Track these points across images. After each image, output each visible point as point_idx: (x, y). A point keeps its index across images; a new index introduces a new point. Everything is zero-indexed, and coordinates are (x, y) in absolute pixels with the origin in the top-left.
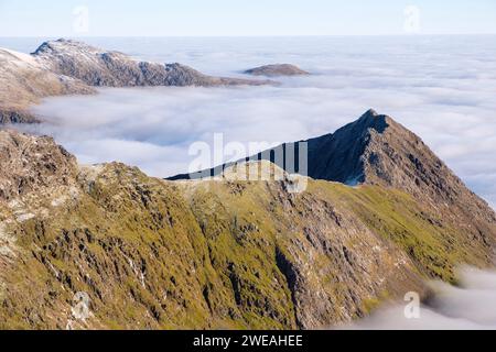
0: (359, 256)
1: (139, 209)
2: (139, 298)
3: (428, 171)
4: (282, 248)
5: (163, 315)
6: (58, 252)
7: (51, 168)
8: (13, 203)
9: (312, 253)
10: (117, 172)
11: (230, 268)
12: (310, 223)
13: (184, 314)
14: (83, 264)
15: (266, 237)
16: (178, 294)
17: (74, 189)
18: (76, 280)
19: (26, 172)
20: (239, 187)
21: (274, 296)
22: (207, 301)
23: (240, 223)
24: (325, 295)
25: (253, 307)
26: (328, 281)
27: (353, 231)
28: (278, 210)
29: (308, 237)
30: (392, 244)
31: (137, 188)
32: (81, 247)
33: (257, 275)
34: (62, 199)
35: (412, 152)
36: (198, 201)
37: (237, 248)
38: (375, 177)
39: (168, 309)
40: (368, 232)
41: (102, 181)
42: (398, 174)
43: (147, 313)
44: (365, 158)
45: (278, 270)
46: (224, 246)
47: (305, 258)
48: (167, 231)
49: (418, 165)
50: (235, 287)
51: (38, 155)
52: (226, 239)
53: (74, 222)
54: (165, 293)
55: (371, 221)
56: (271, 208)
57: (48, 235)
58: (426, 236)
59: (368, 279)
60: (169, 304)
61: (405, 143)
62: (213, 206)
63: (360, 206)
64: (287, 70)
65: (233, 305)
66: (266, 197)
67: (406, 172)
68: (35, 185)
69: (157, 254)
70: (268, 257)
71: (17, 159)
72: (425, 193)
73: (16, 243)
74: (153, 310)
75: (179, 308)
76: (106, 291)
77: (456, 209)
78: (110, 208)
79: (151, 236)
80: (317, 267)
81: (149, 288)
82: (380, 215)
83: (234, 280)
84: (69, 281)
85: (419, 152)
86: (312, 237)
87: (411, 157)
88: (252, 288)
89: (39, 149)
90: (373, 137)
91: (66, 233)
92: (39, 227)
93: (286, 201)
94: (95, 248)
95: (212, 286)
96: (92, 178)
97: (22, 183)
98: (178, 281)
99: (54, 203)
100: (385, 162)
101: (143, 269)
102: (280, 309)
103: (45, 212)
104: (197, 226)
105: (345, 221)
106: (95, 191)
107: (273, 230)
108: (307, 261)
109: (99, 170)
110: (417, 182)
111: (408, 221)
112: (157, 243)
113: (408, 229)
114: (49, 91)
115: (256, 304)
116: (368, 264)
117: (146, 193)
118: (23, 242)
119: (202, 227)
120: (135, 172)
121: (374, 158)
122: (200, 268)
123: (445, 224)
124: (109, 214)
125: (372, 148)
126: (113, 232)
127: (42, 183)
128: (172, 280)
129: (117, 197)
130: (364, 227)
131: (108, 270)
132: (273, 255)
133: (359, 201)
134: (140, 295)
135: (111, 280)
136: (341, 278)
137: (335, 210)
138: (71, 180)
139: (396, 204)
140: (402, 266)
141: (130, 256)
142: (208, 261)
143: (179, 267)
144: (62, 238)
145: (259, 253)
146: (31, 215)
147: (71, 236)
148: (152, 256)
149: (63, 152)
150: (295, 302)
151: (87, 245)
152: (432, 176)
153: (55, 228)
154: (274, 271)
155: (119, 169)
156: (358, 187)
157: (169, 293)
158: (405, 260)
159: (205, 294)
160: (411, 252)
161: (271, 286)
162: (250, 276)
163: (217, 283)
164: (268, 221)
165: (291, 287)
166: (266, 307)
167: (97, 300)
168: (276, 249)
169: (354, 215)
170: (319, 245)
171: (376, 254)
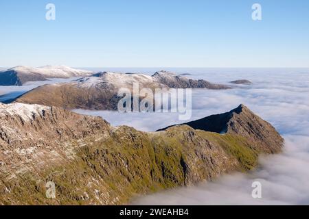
0: (217, 160)
1: (130, 143)
2: (123, 174)
5: (133, 180)
6: (93, 157)
7: (98, 128)
8: (79, 140)
9: (196, 159)
11: (162, 164)
12: (198, 148)
13: (141, 180)
14: (102, 162)
15: (178, 154)
16: (140, 173)
17: (106, 135)
18: (98, 168)
19: (87, 129)
20: (172, 135)
21: (177, 175)
22: (151, 175)
23: (169, 148)
24: (198, 175)
26: (201, 169)
27: (216, 151)
28: (186, 143)
29: (196, 153)
30: (231, 156)
31: (131, 135)
32: (103, 156)
33: (172, 167)
34: (100, 139)
35: (250, 122)
36: (155, 139)
37: (166, 157)
38: (232, 130)
39: (135, 178)
40: (223, 151)
41: (117, 132)
42: (241, 130)
43: (126, 179)
44: (229, 123)
46: (161, 156)
47: (193, 161)
48: (140, 149)
49: (251, 126)
50: (163, 171)
51: (94, 123)
52: (163, 153)
53: (103, 147)
55: (225, 148)
56: (183, 142)
57: (90, 152)
58: (247, 153)
59: (218, 170)
60: (136, 176)
62: (160, 141)
63: (222, 141)
65: (161, 177)
66: (182, 138)
67: (245, 129)
68: (90, 134)
69: (134, 158)
70: (177, 161)
71: (85, 125)
72: (252, 137)
73: (76, 155)
74: (128, 178)
75: (139, 178)
76: (110, 171)
77: (263, 143)
78: (119, 142)
79: (133, 152)
80: (197, 164)
81: (129, 170)
82: (230, 145)
83: (163, 168)
84: (95, 168)
85: (253, 122)
86: (198, 153)
87: (248, 123)
88: (169, 171)
89: (94, 121)
90: (234, 116)
91: (98, 151)
92: (86, 149)
93: (190, 140)
94: (109, 156)
95: (154, 170)
96: (114, 131)
97: (85, 133)
98: (141, 168)
99: (96, 140)
100: (236, 125)
101: (128, 164)
102: (179, 179)
103: (91, 143)
104: (152, 149)
105: (214, 147)
106: (114, 136)
107: (182, 151)
108: (193, 163)
109: (117, 128)
110: (249, 133)
111: (241, 147)
112: (135, 154)
113: (241, 151)
115: (170, 177)
116: (220, 163)
117: (134, 136)
118: (79, 154)
119: (154, 149)
120: (132, 129)
121: (232, 124)
122: (151, 164)
123: (257, 149)
124: (118, 144)
125: (232, 120)
126: (118, 150)
127: (93, 133)
128: (138, 167)
129: (122, 138)
130: (221, 149)
131: (112, 164)
132: (180, 160)
135: (113, 168)
136: (206, 168)
137: (210, 143)
138: (106, 132)
139: (238, 141)
140: (235, 165)
141: (123, 159)
142: (154, 161)
143: (142, 163)
144: (96, 152)
145: (174, 159)
146: (85, 145)
147: (100, 152)
148: (132, 159)
149: (105, 121)
150: (185, 177)
151: (106, 155)
152: (256, 130)
153: (96, 148)
154: (179, 165)
155: (125, 128)
156: (223, 134)
157: (136, 172)
158: (236, 162)
159: (151, 173)
160: (239, 159)
161: (176, 171)
162: (169, 167)
163: (156, 169)
164: (180, 147)
165: (184, 172)
166: (173, 179)
167: (105, 175)
168: (181, 158)
169: (218, 145)
170: (200, 156)
171: (224, 160)
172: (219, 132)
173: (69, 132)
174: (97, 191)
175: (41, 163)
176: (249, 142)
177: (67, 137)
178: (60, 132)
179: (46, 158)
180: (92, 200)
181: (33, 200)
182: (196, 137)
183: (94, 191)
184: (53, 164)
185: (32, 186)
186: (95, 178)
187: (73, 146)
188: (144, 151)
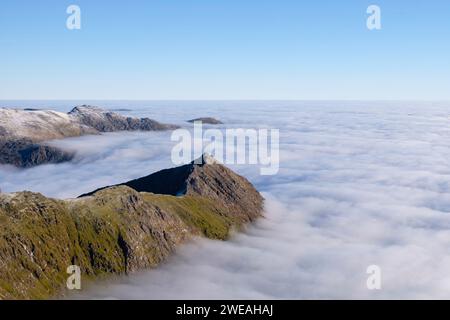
0: (172, 236)
1: (36, 217)
2: (26, 267)
3: (225, 186)
4: (123, 235)
5: (43, 275)
9: (142, 235)
10: (26, 197)
11: (90, 246)
12: (144, 220)
15: (114, 229)
16: (54, 262)
20: (103, 202)
21: (114, 261)
23: (99, 221)
24: (146, 258)
25: (101, 267)
26: (149, 250)
27: (172, 222)
28: (125, 214)
29: (141, 227)
30: (194, 228)
31: (37, 205)
33: (105, 250)
36: (77, 209)
37: (95, 235)
38: (193, 191)
39: (46, 271)
40: (181, 222)
41: (14, 202)
42: (206, 189)
43: (31, 275)
44: (188, 181)
45: (118, 246)
46: (88, 235)
47: (137, 238)
48: (53, 228)
49: (220, 184)
50: (91, 257)
52: (91, 230)
54: (46, 263)
55: (184, 216)
56: (121, 212)
58: (216, 221)
60: (47, 269)
62: (84, 212)
63: (180, 208)
65: (89, 266)
66: (119, 206)
67: (211, 188)
69: (44, 242)
70: (114, 240)
72: (221, 199)
74: (35, 272)
75: (53, 270)
77: (238, 206)
78: (17, 217)
80: (144, 243)
81: (35, 260)
82: (191, 212)
83: (91, 252)
85: (222, 177)
86: (144, 227)
87: (216, 179)
88: (101, 257)
93: (131, 208)
95: (77, 257)
96: (8, 201)
98: (55, 255)
100: (199, 183)
101: (33, 250)
102: (117, 268)
104: (73, 224)
105: (167, 217)
106: (9, 208)
107: (119, 224)
108: (137, 242)
109: (13, 196)
110: (217, 193)
111: (207, 215)
112: (45, 235)
113: (206, 219)
115: (103, 266)
116: (177, 239)
117: (43, 207)
119: (76, 224)
120: (38, 196)
121: (193, 181)
122: (72, 248)
123: (230, 215)
124: (15, 220)
125: (192, 176)
126: (16, 230)
128: (51, 255)
129: (22, 211)
131: (7, 252)
132: (116, 237)
133: (180, 205)
134: (27, 265)
135: (9, 258)
136: (158, 248)
137: (162, 211)
139: (202, 206)
141: (25, 243)
142: (77, 242)
143: (58, 248)
145: (108, 237)
148: (40, 242)
150: (126, 264)
152: (227, 189)
154: (116, 247)
155: (27, 195)
156: (181, 197)
157: (48, 263)
159: (73, 261)
160: (205, 232)
161: (113, 256)
162: (100, 251)
163: (81, 255)
164: (118, 219)
165: (125, 255)
166: (108, 267)
168: (119, 235)
169: (174, 212)
170: (148, 231)
171: (183, 234)
172: (174, 194)
176: (218, 206)
182: (140, 203)
188: (59, 229)
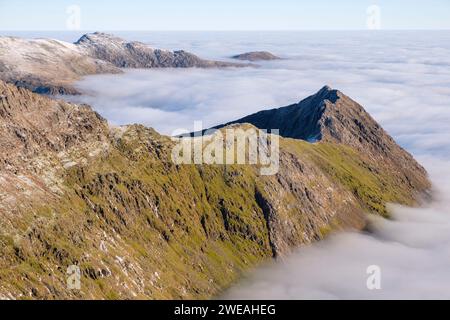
0: (317, 195)
1: (153, 160)
2: (153, 225)
3: (369, 132)
4: (260, 189)
5: (172, 237)
6: (94, 190)
7: (89, 128)
8: (61, 154)
9: (282, 192)
10: (138, 131)
11: (221, 203)
12: (280, 171)
13: (187, 237)
14: (112, 200)
15: (248, 181)
16: (183, 222)
17: (106, 144)
18: (108, 212)
19: (71, 131)
21: (254, 224)
22: (204, 228)
23: (229, 170)
24: (291, 224)
25: (238, 232)
26: (294, 213)
27: (312, 176)
29: (279, 181)
30: (341, 186)
31: (153, 144)
32: (111, 187)
33: (241, 208)
34: (97, 151)
35: (357, 118)
37: (227, 188)
38: (330, 136)
39: (175, 233)
40: (324, 177)
41: (126, 138)
42: (346, 134)
43: (160, 236)
44: (321, 122)
45: (256, 205)
46: (217, 187)
47: (277, 195)
48: (174, 176)
49: (361, 127)
50: (225, 217)
51: (80, 118)
52: (220, 181)
53: (106, 169)
54: (172, 222)
55: (326, 169)
57: (87, 178)
58: (367, 180)
59: (323, 213)
60: (176, 229)
61: (352, 111)
63: (318, 158)
64: (264, 56)
65: (223, 230)
67: (352, 132)
68: (77, 141)
69: (167, 193)
70: (249, 195)
71: (63, 122)
72: (367, 148)
73: (64, 184)
74: (164, 234)
75: (183, 232)
76: (129, 220)
77: (389, 160)
78: (133, 158)
79: (163, 179)
80: (285, 203)
81: (161, 217)
82: (334, 165)
83: (224, 212)
84: (102, 212)
85: (362, 118)
86: (282, 180)
87: (356, 121)
88: (237, 218)
89: (80, 114)
90: (328, 106)
91: (100, 177)
92: (80, 172)
94: (121, 188)
95: (207, 216)
96: (119, 136)
97: (68, 139)
98: (183, 213)
99: (91, 154)
100: (337, 125)
101: (157, 203)
102: (258, 234)
103: (84, 161)
104: (197, 172)
105: (306, 169)
106: (121, 146)
107: (253, 175)
108: (278, 198)
109: (124, 130)
110: (360, 140)
111: (353, 169)
112: (167, 185)
113: (353, 175)
114: (87, 71)
115: (240, 230)
116: (323, 201)
117: (159, 147)
118: (68, 183)
119: (201, 172)
120: (151, 131)
121: (328, 122)
122: (199, 203)
123: (381, 171)
124: (132, 163)
125: (327, 115)
126: (135, 176)
127: (82, 139)
128: (178, 211)
129: (137, 150)
130: (321, 173)
131: (131, 204)
132: (253, 194)
133: (317, 154)
134: (154, 223)
135: (133, 212)
136: (303, 211)
137: (299, 160)
138: (103, 137)
139: (345, 157)
140: (349, 203)
141: (147, 194)
142: (205, 197)
143: (183, 202)
144: (97, 180)
145: (243, 192)
146: (74, 163)
147: (104, 179)
148: (163, 194)
149: (98, 116)
150: (269, 229)
151: (115, 185)
152: (372, 136)
153: (92, 173)
154: (253, 206)
155: (139, 129)
156: (316, 144)
157: (176, 221)
158: (350, 198)
159: (203, 222)
160: (355, 192)
161: (250, 216)
162: (235, 209)
163: (211, 214)
165: (266, 217)
166: (247, 232)
167: (123, 227)
168: (256, 190)
169: (313, 164)
170: (287, 186)
171: (329, 193)
173: (40, 137)
174: (121, 260)
175: (8, 199)
176: (365, 159)
177: (37, 146)
178: (24, 135)
179: (13, 189)
180: (118, 278)
181: (19, 278)
183: (115, 258)
184: (31, 203)
185: (9, 249)
186: (107, 232)
187: (53, 166)
188: (181, 178)
